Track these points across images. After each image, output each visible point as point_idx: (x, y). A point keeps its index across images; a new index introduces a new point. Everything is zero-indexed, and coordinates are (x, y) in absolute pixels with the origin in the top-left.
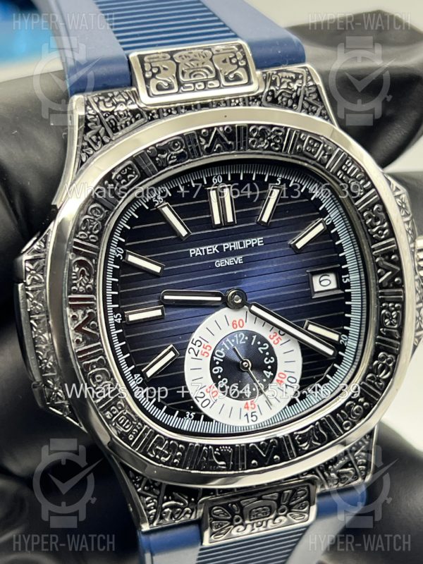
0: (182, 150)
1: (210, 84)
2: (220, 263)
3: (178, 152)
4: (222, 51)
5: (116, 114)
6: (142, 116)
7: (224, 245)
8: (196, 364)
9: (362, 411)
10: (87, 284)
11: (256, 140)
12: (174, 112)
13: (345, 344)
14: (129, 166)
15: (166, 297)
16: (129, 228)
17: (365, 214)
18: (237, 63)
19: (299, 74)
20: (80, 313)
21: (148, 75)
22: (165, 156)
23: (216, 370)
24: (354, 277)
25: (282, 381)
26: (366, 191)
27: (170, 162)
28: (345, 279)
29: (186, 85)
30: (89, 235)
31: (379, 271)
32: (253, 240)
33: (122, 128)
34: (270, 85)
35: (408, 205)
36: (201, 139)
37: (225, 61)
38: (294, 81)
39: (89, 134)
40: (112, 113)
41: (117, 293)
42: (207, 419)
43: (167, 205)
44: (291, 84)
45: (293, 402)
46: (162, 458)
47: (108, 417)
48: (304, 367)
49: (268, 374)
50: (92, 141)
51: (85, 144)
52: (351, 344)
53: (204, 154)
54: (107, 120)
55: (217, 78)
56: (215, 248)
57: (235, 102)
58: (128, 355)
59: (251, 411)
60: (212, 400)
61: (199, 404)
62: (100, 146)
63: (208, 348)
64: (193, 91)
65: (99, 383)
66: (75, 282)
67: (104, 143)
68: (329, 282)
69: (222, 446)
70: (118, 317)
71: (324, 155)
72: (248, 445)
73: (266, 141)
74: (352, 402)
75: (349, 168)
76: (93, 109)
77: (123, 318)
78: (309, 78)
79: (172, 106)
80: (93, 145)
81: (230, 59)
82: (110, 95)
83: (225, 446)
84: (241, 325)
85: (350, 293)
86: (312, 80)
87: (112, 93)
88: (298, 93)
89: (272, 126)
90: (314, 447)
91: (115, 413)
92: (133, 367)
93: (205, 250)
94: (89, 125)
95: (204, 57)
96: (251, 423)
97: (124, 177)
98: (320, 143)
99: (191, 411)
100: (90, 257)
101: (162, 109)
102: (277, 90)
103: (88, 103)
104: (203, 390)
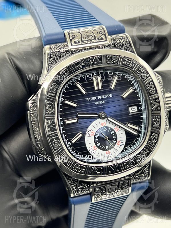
0: (84, 64)
1: (93, 41)
2: (97, 103)
3: (82, 65)
4: (96, 29)
6: (69, 53)
7: (98, 97)
8: (89, 138)
9: (147, 154)
10: (52, 111)
11: (109, 60)
12: (80, 51)
13: (141, 131)
14: (66, 70)
15: (79, 115)
16: (65, 91)
17: (147, 85)
18: (102, 33)
19: (123, 37)
20: (49, 121)
21: (71, 38)
22: (78, 66)
23: (96, 140)
24: (143, 107)
25: (119, 144)
26: (147, 77)
27: (79, 69)
28: (140, 108)
29: (84, 42)
30: (52, 94)
31: (152, 105)
32: (108, 95)
33: (62, 57)
34: (113, 41)
35: (162, 82)
36: (90, 60)
37: (97, 33)
38: (122, 39)
39: (51, 59)
40: (59, 52)
41: (62, 114)
43: (79, 83)
44: (121, 41)
45: (123, 151)
46: (78, 171)
48: (126, 139)
49: (114, 142)
50: (52, 61)
51: (50, 62)
52: (143, 131)
53: (91, 65)
54: (57, 54)
55: (95, 39)
56: (95, 98)
57: (101, 47)
58: (66, 135)
59: (108, 154)
60: (95, 151)
61: (90, 152)
62: (55, 63)
63: (93, 133)
64: (87, 44)
65: (56, 145)
66: (47, 110)
67: (56, 62)
68: (134, 109)
69: (99, 166)
70: (62, 122)
71: (133, 65)
72: (108, 166)
73: (112, 61)
74: (143, 151)
75: (141, 69)
76: (52, 50)
77: (64, 123)
78: (127, 38)
79: (79, 49)
80: (53, 63)
81: (99, 32)
83: (100, 166)
84: (105, 125)
85: (142, 113)
86: (128, 39)
87: (59, 44)
88: (123, 44)
89: (114, 55)
90: (131, 167)
91: (62, 155)
92: (67, 139)
93: (92, 99)
94: (51, 56)
95: (90, 32)
96: (108, 159)
97: (64, 74)
98: (131, 61)
100: (53, 102)
101: (76, 50)
102: (116, 43)
103: (51, 48)
104: (92, 147)
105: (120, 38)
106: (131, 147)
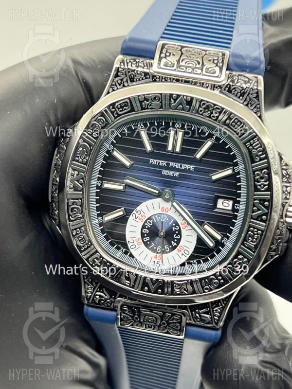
0: (158, 102)
1: (196, 71)
2: (165, 172)
3: (156, 103)
4: (211, 54)
5: (135, 72)
6: (149, 78)
7: (171, 163)
8: (134, 223)
9: (218, 284)
10: (85, 158)
11: (203, 110)
13: (225, 244)
14: (127, 102)
15: (128, 181)
16: (120, 136)
17: (256, 173)
18: (217, 63)
19: (251, 80)
20: (76, 173)
21: (163, 55)
22: (148, 103)
23: (144, 231)
24: (242, 207)
25: (180, 251)
26: (261, 159)
27: (149, 107)
28: (237, 206)
29: (181, 67)
31: (255, 208)
32: (188, 166)
33: (136, 81)
34: (230, 82)
36: (172, 99)
37: (210, 60)
38: (246, 83)
39: (117, 79)
40: (134, 71)
41: (103, 169)
42: (131, 256)
43: (144, 131)
44: (243, 85)
45: (183, 265)
46: (96, 266)
47: (74, 234)
48: (196, 248)
49: (174, 244)
50: (118, 83)
51: (114, 83)
52: (229, 245)
53: (171, 108)
54: (130, 74)
55: (201, 68)
56: (165, 163)
57: (206, 85)
58: (99, 205)
59: (158, 260)
60: (137, 247)
61: (129, 246)
62: (121, 87)
63: (144, 217)
64: (184, 72)
65: (75, 214)
66: (78, 155)
67: (124, 86)
68: (228, 205)
70: (100, 183)
73: (209, 112)
74: (214, 277)
75: (254, 143)
76: (124, 65)
77: (102, 184)
79: (169, 76)
80: (117, 85)
81: (214, 60)
82: (137, 60)
84: (167, 211)
85: (237, 215)
86: (257, 85)
87: (139, 59)
88: (246, 91)
89: (214, 105)
90: (183, 293)
91: (78, 232)
92: (99, 212)
93: (159, 163)
94: (119, 73)
95: (199, 54)
97: (122, 107)
99: (124, 248)
100: (90, 145)
101: (162, 77)
102: (233, 86)
103: (123, 61)
104: (134, 239)
105: (244, 81)
106: (199, 262)
